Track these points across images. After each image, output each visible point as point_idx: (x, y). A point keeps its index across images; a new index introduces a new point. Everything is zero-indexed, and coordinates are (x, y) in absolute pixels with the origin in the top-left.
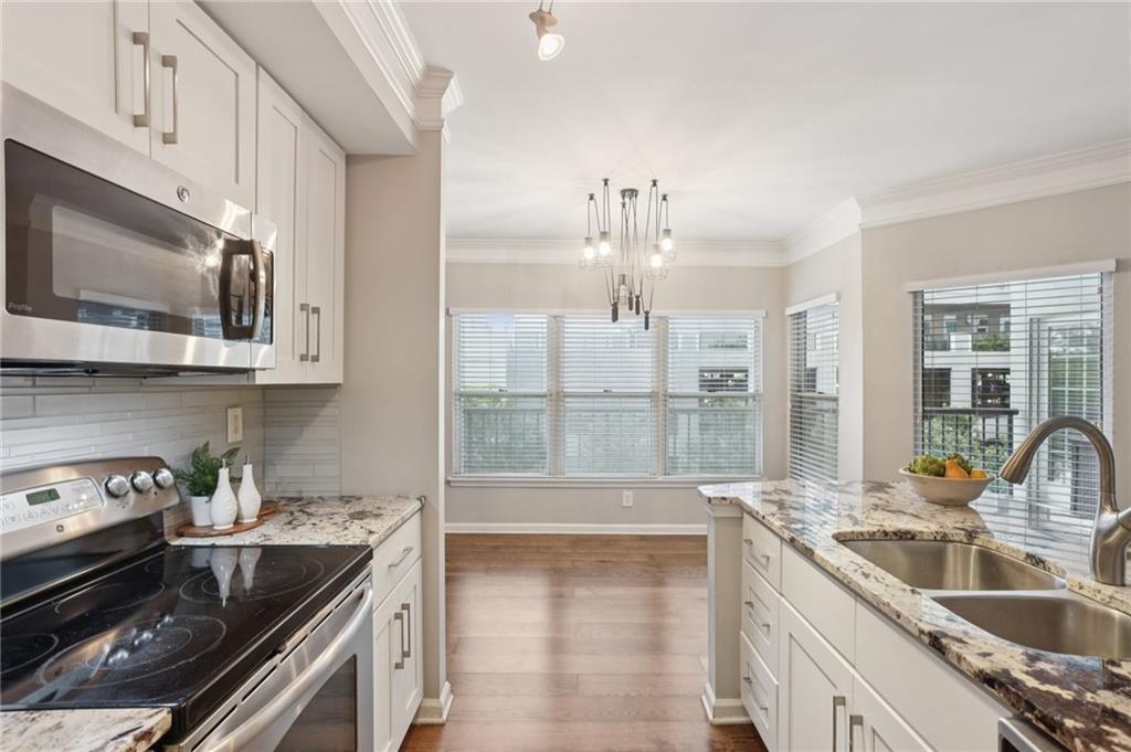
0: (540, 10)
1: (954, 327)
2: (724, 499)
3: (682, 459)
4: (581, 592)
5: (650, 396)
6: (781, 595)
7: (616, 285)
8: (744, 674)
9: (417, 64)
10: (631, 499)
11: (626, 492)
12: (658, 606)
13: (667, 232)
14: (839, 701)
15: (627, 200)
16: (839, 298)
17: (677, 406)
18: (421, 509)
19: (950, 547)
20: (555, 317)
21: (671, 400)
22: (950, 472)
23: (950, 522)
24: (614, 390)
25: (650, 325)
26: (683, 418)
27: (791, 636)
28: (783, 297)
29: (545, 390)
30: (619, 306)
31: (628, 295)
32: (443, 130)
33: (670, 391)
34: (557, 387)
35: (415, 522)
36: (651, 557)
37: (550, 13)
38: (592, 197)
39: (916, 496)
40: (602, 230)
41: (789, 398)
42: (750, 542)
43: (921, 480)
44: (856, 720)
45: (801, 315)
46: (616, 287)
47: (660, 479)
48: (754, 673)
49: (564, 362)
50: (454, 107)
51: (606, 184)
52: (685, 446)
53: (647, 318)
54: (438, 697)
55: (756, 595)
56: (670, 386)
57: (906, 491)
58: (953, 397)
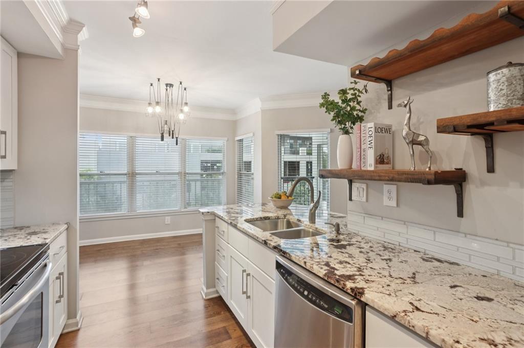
0: (134, 17)
1: (301, 146)
2: (208, 212)
3: (193, 202)
4: (146, 263)
5: (178, 174)
6: (229, 244)
7: (163, 124)
8: (216, 277)
9: (64, 17)
10: (169, 221)
11: (167, 218)
12: (182, 263)
13: (186, 104)
14: (244, 271)
15: (168, 88)
16: (254, 135)
17: (190, 178)
18: (67, 229)
19: (279, 220)
20: (131, 137)
21: (187, 175)
22: (282, 197)
23: (281, 213)
24: (161, 171)
25: (178, 142)
26: (193, 184)
27: (231, 257)
28: (234, 133)
29: (126, 172)
30: (164, 134)
31: (168, 130)
32: (79, 50)
33: (187, 171)
34: (132, 170)
35: (64, 235)
36: (179, 244)
37: (138, 19)
38: (152, 85)
39: (273, 206)
40: (157, 101)
41: (236, 174)
42: (218, 227)
43: (274, 201)
44: (248, 275)
45: (241, 141)
46: (163, 126)
47: (183, 210)
48: (220, 276)
49: (136, 156)
50: (84, 39)
51: (159, 80)
52: (194, 197)
53: (177, 140)
54: (76, 318)
55: (221, 247)
56: (187, 169)
57: (271, 205)
58: (300, 173)
